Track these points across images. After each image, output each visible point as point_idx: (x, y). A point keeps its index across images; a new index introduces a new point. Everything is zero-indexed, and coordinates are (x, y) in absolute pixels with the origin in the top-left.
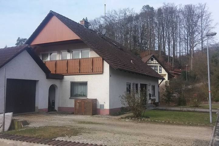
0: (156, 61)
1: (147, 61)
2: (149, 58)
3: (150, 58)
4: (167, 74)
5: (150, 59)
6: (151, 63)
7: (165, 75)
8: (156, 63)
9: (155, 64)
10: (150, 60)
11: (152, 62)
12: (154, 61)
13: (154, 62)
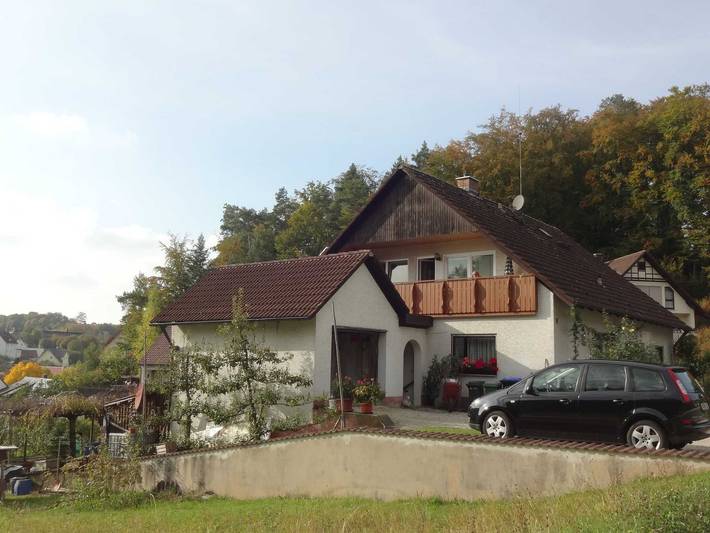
0: (655, 272)
1: (626, 272)
2: (634, 261)
3: (637, 261)
4: (692, 313)
5: (633, 265)
6: (638, 279)
7: (686, 316)
8: (655, 276)
9: (653, 280)
10: (635, 269)
11: (642, 274)
12: (649, 270)
13: (648, 276)
